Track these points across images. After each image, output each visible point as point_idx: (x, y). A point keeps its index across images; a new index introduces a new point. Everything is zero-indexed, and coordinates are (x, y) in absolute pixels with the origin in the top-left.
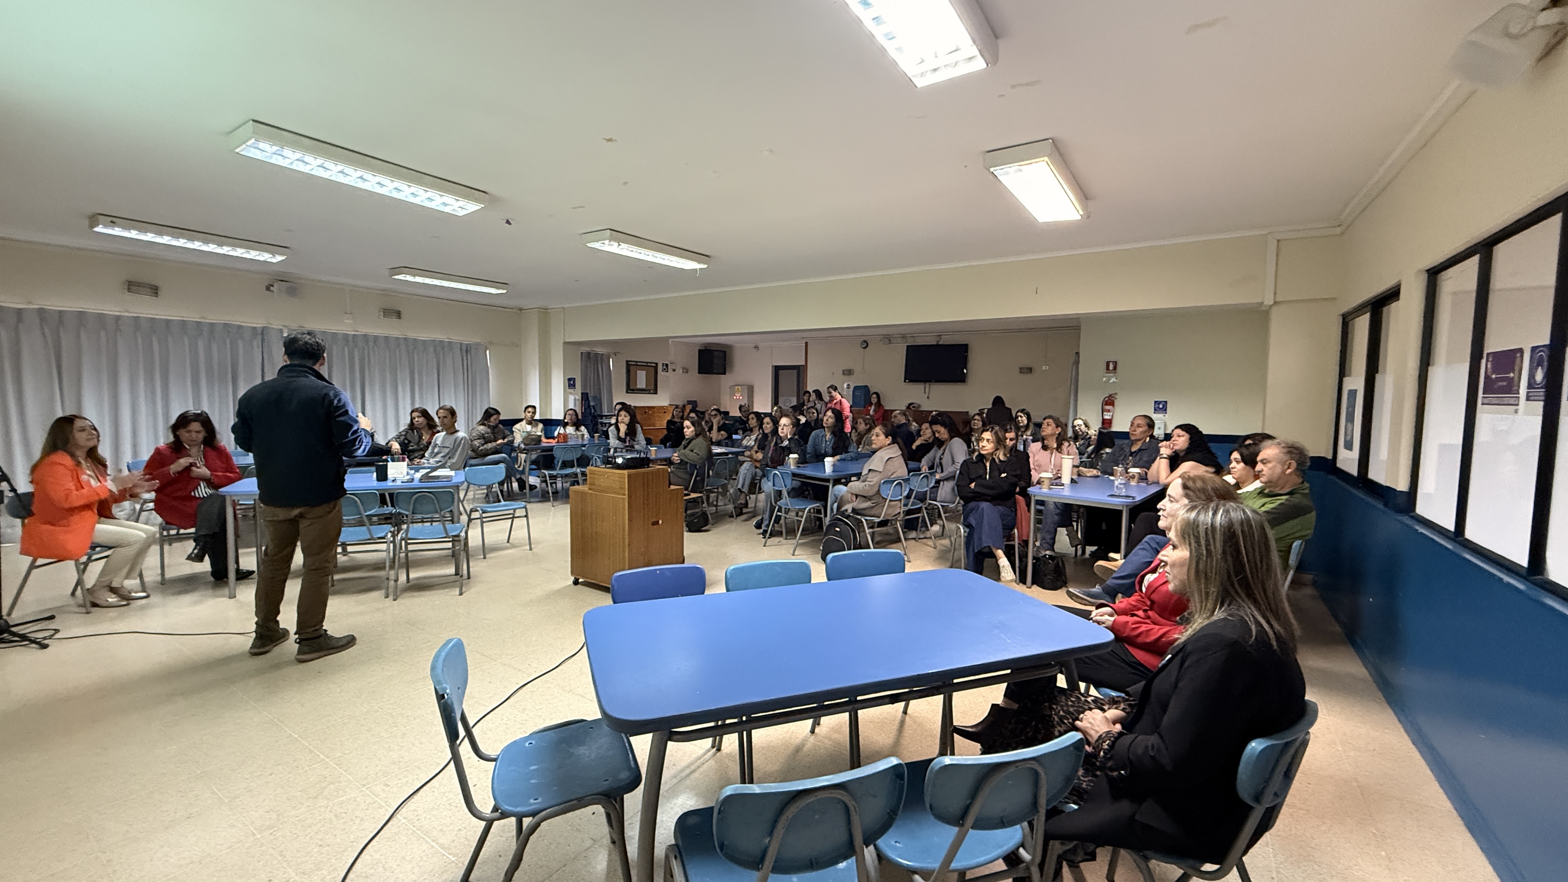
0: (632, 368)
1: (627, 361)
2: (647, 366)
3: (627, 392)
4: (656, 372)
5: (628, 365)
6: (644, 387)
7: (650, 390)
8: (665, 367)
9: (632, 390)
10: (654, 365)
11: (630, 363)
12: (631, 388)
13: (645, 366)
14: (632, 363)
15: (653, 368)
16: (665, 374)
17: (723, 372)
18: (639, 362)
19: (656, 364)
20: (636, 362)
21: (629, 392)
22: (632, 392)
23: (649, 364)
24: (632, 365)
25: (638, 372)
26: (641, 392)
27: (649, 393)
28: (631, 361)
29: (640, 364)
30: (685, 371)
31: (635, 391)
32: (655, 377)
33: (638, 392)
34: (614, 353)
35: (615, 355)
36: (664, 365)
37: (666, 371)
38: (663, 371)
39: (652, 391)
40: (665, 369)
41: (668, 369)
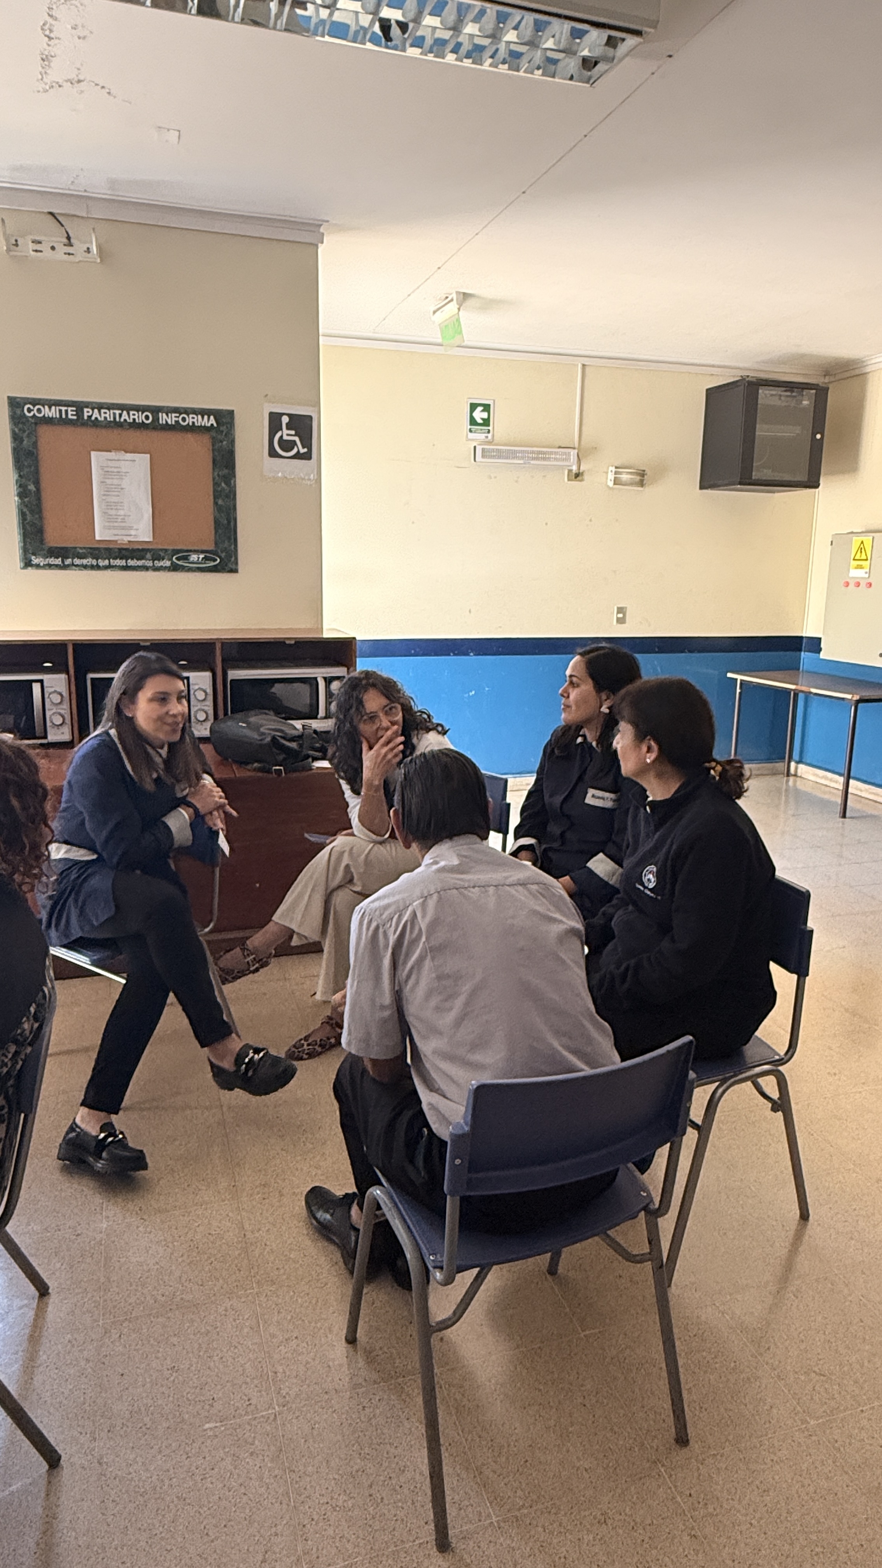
0: (48, 436)
4: (225, 461)
5: (25, 419)
8: (286, 434)
9: (63, 552)
10: (210, 422)
11: (30, 412)
13: (143, 425)
14: (51, 413)
15: (206, 439)
16: (287, 467)
17: (803, 477)
18: (100, 407)
19: (225, 419)
20: (80, 407)
21: (35, 560)
22: (58, 561)
23: (163, 418)
24: (48, 421)
25: (97, 459)
26: (123, 563)
27: (175, 568)
28: (35, 402)
29: (107, 415)
30: (625, 477)
31: (81, 557)
32: (215, 485)
33: (103, 562)
36: (285, 420)
37: (298, 456)
38: (273, 454)
39: (194, 557)
40: (287, 446)
41: (307, 441)
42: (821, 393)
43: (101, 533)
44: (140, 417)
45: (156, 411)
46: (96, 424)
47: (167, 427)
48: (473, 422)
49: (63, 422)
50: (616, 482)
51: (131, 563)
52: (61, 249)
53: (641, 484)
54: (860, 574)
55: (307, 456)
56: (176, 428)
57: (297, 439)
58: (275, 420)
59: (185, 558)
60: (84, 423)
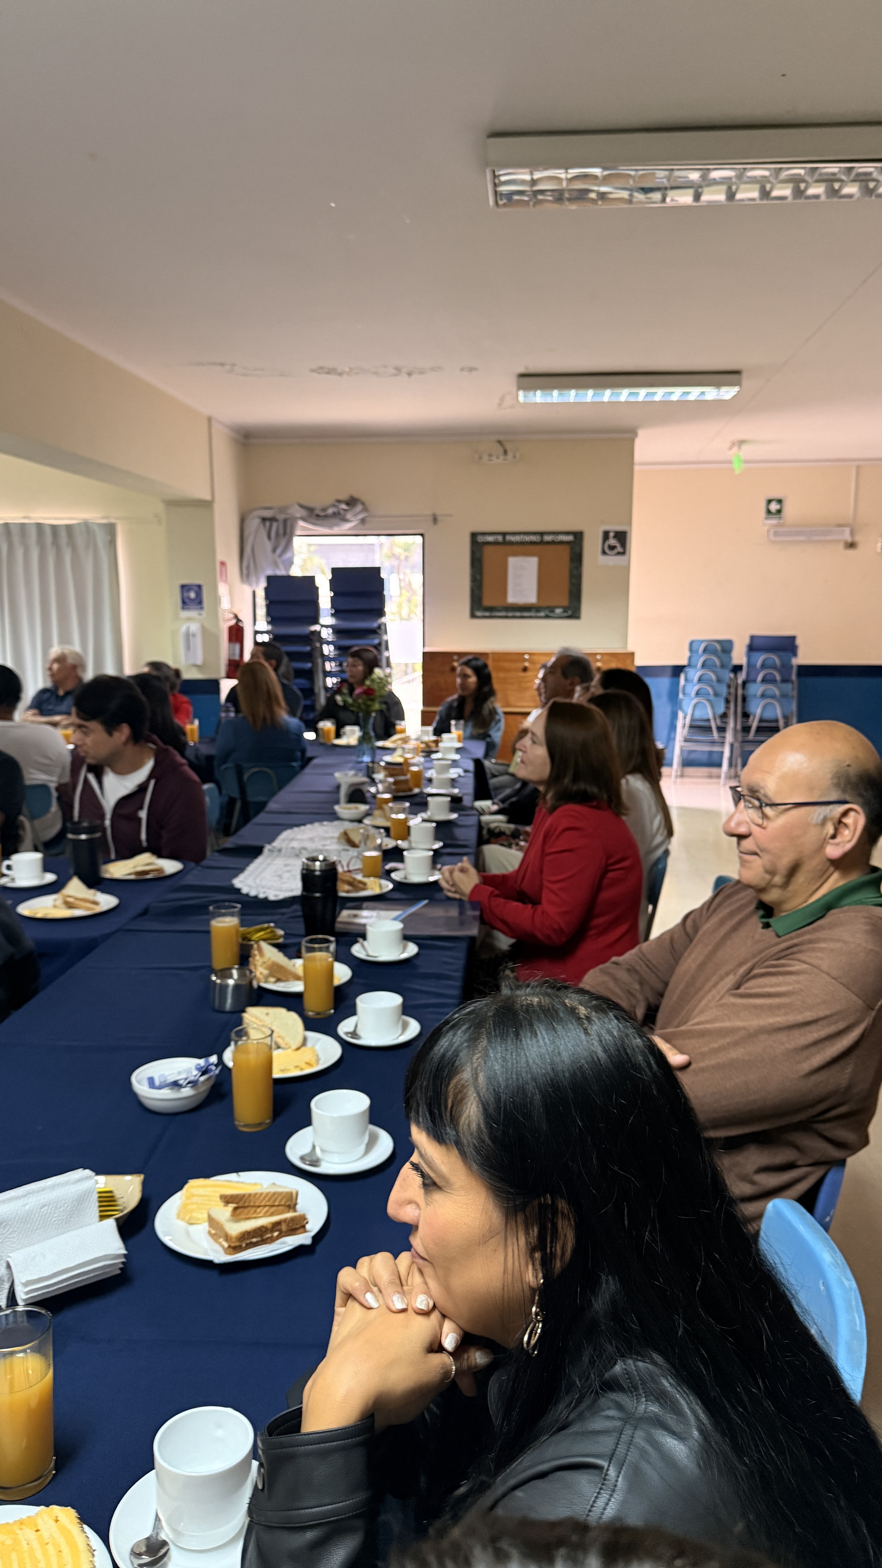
0: (488, 551)
1: (474, 535)
2: (542, 543)
3: (473, 616)
4: (577, 559)
5: (477, 543)
6: (531, 598)
7: (554, 608)
8: (612, 541)
9: (491, 609)
10: (570, 538)
11: (480, 539)
12: (487, 602)
13: (535, 542)
14: (490, 539)
15: (567, 547)
16: (612, 560)
18: (514, 534)
19: (578, 536)
20: (504, 534)
21: (476, 614)
22: (488, 614)
23: (548, 538)
24: (489, 543)
25: (510, 560)
26: (518, 614)
27: (547, 617)
28: (483, 534)
29: (517, 538)
31: (500, 611)
32: (571, 572)
33: (510, 614)
34: (431, 518)
35: (435, 520)
36: (612, 534)
37: (619, 553)
38: (604, 553)
39: (560, 611)
40: (612, 548)
41: (624, 545)
43: (512, 598)
44: (533, 538)
45: (542, 534)
46: (511, 543)
47: (548, 543)
48: (769, 512)
49: (496, 543)
51: (525, 614)
52: (502, 457)
55: (623, 553)
56: (553, 543)
57: (618, 545)
58: (606, 535)
59: (553, 611)
60: (505, 543)
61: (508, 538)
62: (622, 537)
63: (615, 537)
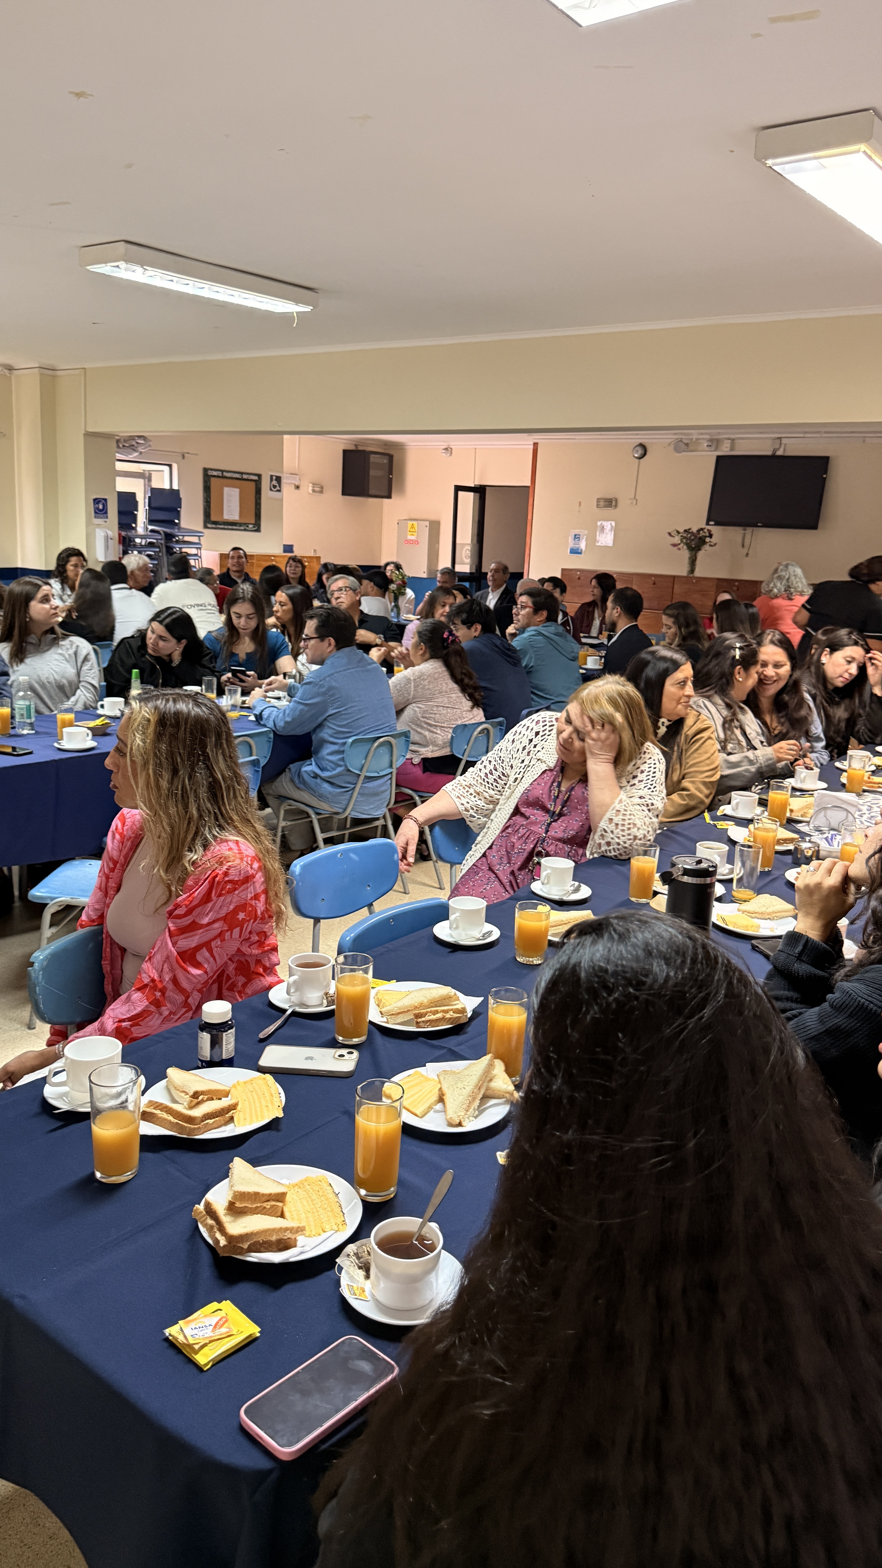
0: (213, 481)
1: (206, 470)
2: (242, 479)
3: (206, 527)
4: (258, 492)
5: (207, 476)
6: (235, 516)
7: (246, 524)
8: (274, 482)
9: (215, 523)
10: (256, 478)
11: (210, 473)
12: (212, 518)
13: (238, 478)
14: (215, 473)
15: (253, 484)
16: (275, 495)
17: (386, 494)
18: (228, 472)
19: (259, 476)
20: (222, 471)
21: (209, 525)
22: (214, 526)
23: (245, 477)
24: (214, 476)
25: (226, 490)
26: (230, 527)
27: (245, 530)
28: (211, 470)
29: (230, 475)
30: (317, 489)
31: (220, 524)
32: (256, 500)
33: (226, 527)
34: (180, 455)
35: (183, 457)
36: (274, 478)
38: (271, 490)
39: (251, 526)
40: (275, 487)
41: (280, 486)
42: (391, 457)
43: (227, 516)
44: (238, 476)
45: (242, 473)
46: (227, 477)
47: (245, 480)
49: (218, 477)
50: (314, 491)
51: (234, 527)
53: (321, 492)
54: (413, 538)
55: (279, 491)
56: (247, 480)
57: (277, 484)
58: (272, 478)
59: (247, 526)
60: (223, 477)
61: (225, 474)
62: (278, 479)
63: (276, 480)
